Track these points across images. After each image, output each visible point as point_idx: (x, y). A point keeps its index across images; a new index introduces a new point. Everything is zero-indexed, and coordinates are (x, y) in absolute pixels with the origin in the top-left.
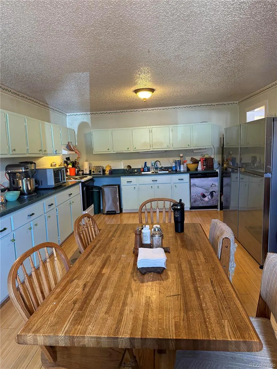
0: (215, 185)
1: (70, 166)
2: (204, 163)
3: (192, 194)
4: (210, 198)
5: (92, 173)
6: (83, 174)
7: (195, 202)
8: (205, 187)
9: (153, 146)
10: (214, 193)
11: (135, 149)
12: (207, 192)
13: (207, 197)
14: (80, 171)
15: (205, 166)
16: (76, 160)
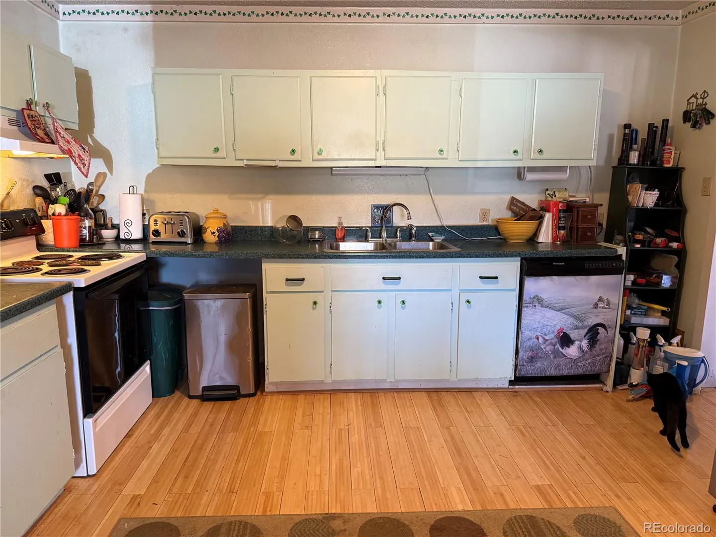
0: (608, 304)
1: (60, 209)
2: (560, 219)
3: (526, 333)
4: (585, 348)
5: (152, 238)
6: (118, 240)
7: (532, 359)
8: (573, 310)
9: (387, 148)
10: (601, 330)
11: (320, 157)
12: (577, 328)
13: (577, 343)
14: (107, 228)
15: (562, 232)
16: (91, 184)
